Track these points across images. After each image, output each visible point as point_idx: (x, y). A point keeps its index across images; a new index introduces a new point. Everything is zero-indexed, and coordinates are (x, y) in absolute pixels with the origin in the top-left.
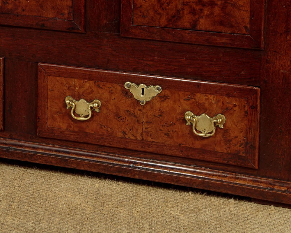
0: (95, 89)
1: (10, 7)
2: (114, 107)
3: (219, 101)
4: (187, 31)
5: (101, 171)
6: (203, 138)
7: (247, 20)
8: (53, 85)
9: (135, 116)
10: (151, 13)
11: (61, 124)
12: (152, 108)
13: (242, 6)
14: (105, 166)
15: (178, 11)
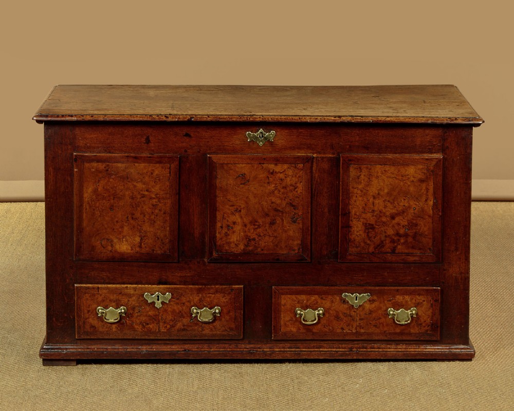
0: (319, 301)
1: (250, 248)
2: (334, 312)
3: (412, 299)
4: (389, 255)
5: (327, 358)
6: (402, 325)
7: (431, 244)
8: (285, 301)
9: (351, 316)
10: (362, 244)
11: (292, 329)
12: (364, 309)
13: (427, 235)
14: (330, 354)
15: (382, 242)
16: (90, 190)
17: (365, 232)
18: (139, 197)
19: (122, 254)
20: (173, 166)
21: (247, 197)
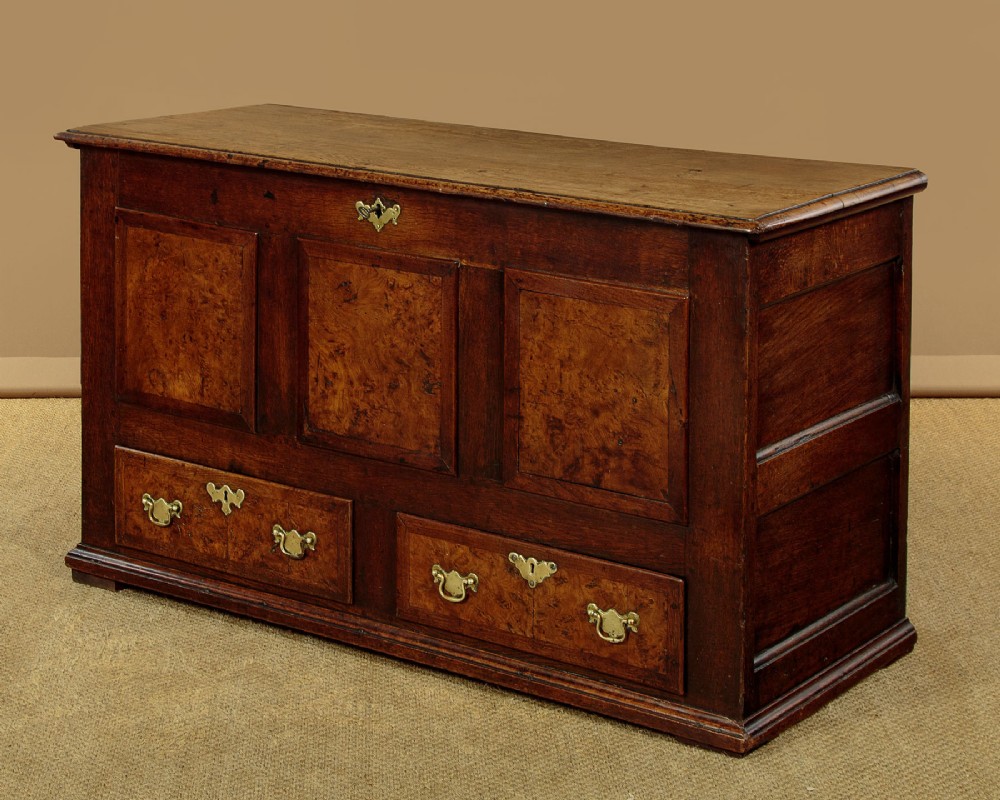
0: (470, 558)
1: (361, 429)
2: (495, 586)
3: (631, 592)
4: (589, 489)
5: (479, 677)
6: (612, 644)
7: (665, 482)
8: (416, 546)
9: (523, 603)
10: (542, 457)
11: (427, 604)
12: (545, 593)
13: (658, 461)
14: (484, 670)
15: (577, 459)
16: (135, 277)
17: (546, 433)
18: (200, 301)
19: (177, 403)
20: (246, 251)
21: (354, 328)
